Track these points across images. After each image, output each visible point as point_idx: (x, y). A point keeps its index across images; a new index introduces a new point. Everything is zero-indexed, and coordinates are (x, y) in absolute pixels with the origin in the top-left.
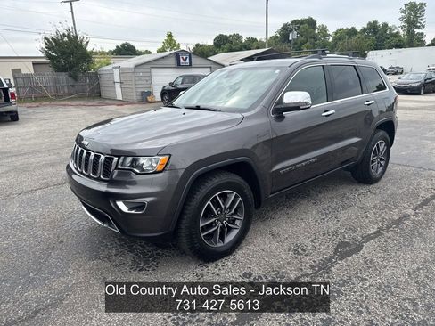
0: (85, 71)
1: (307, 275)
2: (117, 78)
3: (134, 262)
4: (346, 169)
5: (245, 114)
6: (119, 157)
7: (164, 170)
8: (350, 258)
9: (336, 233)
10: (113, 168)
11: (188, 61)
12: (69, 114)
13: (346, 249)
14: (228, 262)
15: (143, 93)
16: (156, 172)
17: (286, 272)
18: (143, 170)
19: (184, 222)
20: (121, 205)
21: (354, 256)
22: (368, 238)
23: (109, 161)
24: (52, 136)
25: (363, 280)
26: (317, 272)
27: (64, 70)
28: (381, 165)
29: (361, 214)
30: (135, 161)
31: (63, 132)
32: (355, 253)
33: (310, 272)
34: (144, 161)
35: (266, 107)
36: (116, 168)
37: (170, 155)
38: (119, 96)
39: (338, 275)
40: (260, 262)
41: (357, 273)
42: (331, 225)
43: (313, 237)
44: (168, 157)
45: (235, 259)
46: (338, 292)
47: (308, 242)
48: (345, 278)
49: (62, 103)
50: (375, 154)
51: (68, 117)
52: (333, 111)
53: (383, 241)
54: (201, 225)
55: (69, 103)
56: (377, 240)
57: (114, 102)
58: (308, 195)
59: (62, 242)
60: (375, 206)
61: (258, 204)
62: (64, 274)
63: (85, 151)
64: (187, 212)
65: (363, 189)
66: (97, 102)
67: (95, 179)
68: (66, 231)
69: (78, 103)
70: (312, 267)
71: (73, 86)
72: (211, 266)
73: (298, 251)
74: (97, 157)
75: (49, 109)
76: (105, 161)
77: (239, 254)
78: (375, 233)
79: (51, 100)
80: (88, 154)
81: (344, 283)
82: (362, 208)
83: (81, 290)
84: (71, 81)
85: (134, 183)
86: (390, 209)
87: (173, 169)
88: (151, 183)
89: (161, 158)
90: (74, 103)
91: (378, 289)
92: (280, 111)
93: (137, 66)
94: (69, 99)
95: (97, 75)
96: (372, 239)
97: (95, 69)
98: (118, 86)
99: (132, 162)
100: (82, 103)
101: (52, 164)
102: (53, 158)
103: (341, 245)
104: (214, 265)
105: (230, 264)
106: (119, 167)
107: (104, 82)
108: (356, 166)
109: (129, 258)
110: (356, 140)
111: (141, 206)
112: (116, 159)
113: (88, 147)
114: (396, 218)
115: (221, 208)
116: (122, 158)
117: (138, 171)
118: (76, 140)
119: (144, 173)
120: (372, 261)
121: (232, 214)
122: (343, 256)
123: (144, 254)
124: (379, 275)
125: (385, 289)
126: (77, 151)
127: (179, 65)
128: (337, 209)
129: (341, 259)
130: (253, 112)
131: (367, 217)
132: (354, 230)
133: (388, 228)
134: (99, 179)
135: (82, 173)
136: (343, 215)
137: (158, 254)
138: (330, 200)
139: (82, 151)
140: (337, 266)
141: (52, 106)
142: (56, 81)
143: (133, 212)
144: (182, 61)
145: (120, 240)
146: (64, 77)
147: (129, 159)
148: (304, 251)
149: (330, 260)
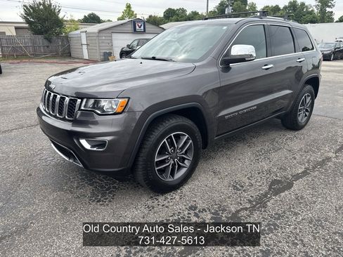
0: (58, 34)
1: (246, 209)
2: (84, 41)
3: (93, 194)
4: (278, 117)
5: (197, 64)
6: (82, 99)
7: (123, 111)
8: (283, 194)
9: (269, 172)
10: (77, 109)
11: (142, 28)
12: (44, 69)
13: (279, 186)
14: (176, 196)
15: (105, 54)
16: (115, 114)
17: (227, 206)
18: (104, 111)
19: (142, 155)
20: (84, 142)
21: (286, 192)
22: (297, 177)
23: (73, 102)
24: (29, 87)
25: (296, 214)
26: (254, 206)
27: (41, 33)
28: (306, 115)
29: (289, 156)
30: (97, 103)
31: (38, 84)
32: (287, 190)
33: (248, 206)
34: (105, 104)
35: (216, 58)
36: (80, 109)
37: (129, 98)
38: (86, 56)
39: (274, 209)
40: (204, 196)
41: (290, 208)
42: (265, 165)
43: (250, 175)
44: (127, 100)
45: (182, 193)
46: (275, 225)
47: (245, 180)
48: (280, 212)
49: (39, 60)
50: (303, 104)
51: (43, 72)
52: (271, 66)
53: (310, 179)
54: (156, 160)
55: (44, 61)
56: (305, 178)
57: (81, 61)
58: (244, 139)
59: (30, 175)
60: (301, 149)
61: (205, 145)
62: (29, 204)
63: (52, 94)
64: (145, 146)
65: (290, 134)
66: (68, 60)
67: (61, 119)
68: (35, 166)
69: (52, 61)
70: (250, 201)
71: (48, 47)
72: (161, 198)
73: (237, 187)
74: (62, 99)
75: (28, 65)
76: (69, 103)
77: (186, 188)
78: (303, 172)
79: (30, 58)
80: (55, 96)
81: (279, 217)
82: (290, 151)
83: (45, 219)
84: (46, 43)
85: (96, 123)
86: (314, 152)
87: (132, 112)
88: (111, 124)
89: (120, 100)
90: (49, 61)
91: (310, 223)
92: (227, 62)
93: (100, 31)
94: (44, 58)
95: (67, 39)
96: (301, 177)
97: (66, 33)
98: (85, 47)
99: (94, 104)
100: (55, 61)
101: (27, 109)
102: (28, 104)
103: (274, 182)
104: (163, 198)
105: (177, 197)
106: (82, 108)
107: (73, 44)
108: (286, 115)
109: (88, 190)
110: (288, 92)
111: (102, 144)
112: (79, 100)
113: (54, 90)
114: (320, 160)
115: (175, 147)
116: (85, 100)
117: (99, 112)
118: (45, 86)
119: (104, 114)
120: (302, 197)
121: (183, 154)
122: (277, 192)
123: (102, 187)
124: (310, 210)
125: (317, 223)
126: (45, 94)
127: (135, 31)
128: (268, 151)
129: (275, 195)
130: (204, 62)
131: (295, 159)
132: (285, 170)
133: (314, 168)
134: (64, 119)
135: (49, 114)
136: (275, 156)
137: (114, 187)
138: (262, 144)
139: (50, 94)
140: (272, 201)
141: (30, 62)
142: (34, 43)
143: (95, 149)
144: (137, 27)
145: (82, 174)
146: (40, 39)
147: (92, 101)
148: (242, 187)
149: (265, 195)
